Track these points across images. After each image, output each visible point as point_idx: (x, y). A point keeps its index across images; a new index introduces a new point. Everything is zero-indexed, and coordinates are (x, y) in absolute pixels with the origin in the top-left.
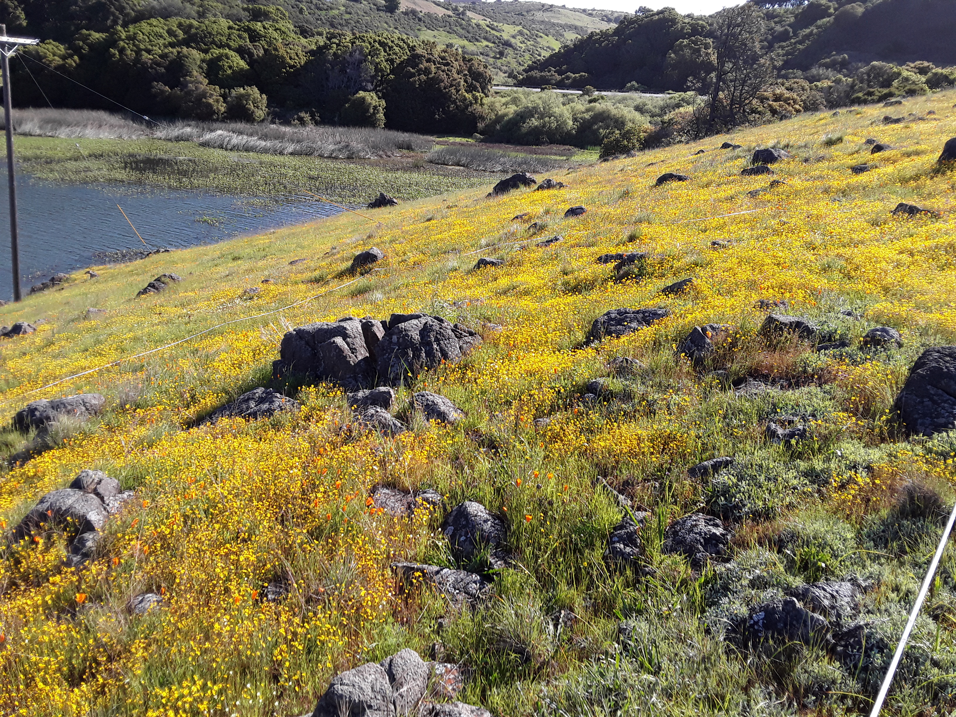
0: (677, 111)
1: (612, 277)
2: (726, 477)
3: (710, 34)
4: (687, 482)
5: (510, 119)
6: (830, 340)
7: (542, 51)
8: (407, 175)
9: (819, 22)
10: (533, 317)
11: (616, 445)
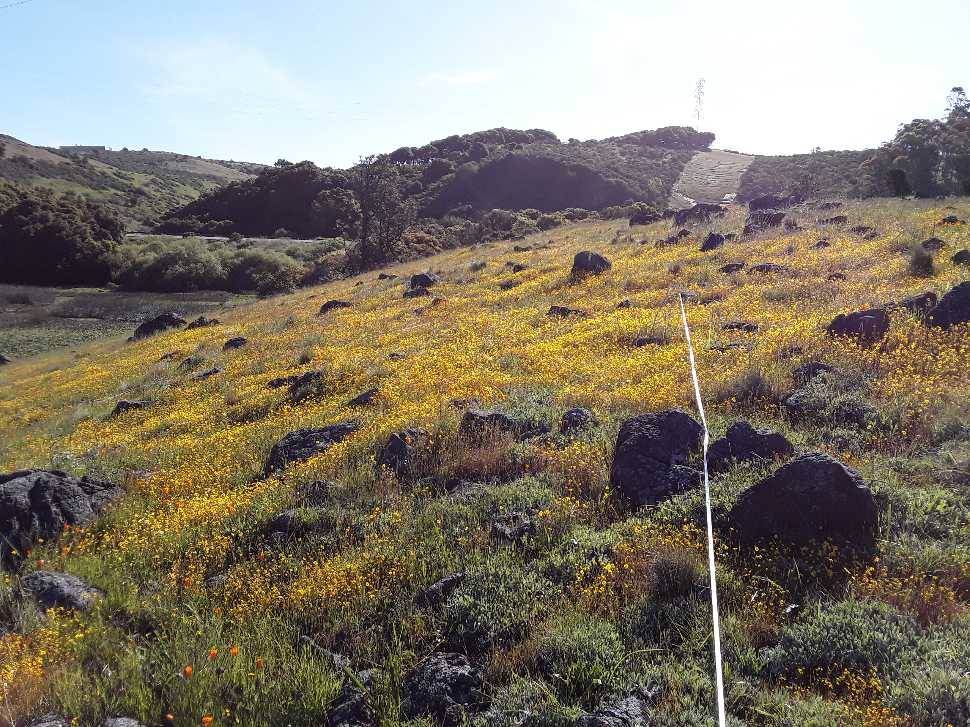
0: (328, 254)
1: (287, 401)
2: (461, 598)
3: (349, 187)
4: (418, 615)
5: (150, 267)
6: (530, 428)
7: (180, 200)
8: (24, 332)
9: (444, 178)
10: (194, 455)
11: (321, 589)
